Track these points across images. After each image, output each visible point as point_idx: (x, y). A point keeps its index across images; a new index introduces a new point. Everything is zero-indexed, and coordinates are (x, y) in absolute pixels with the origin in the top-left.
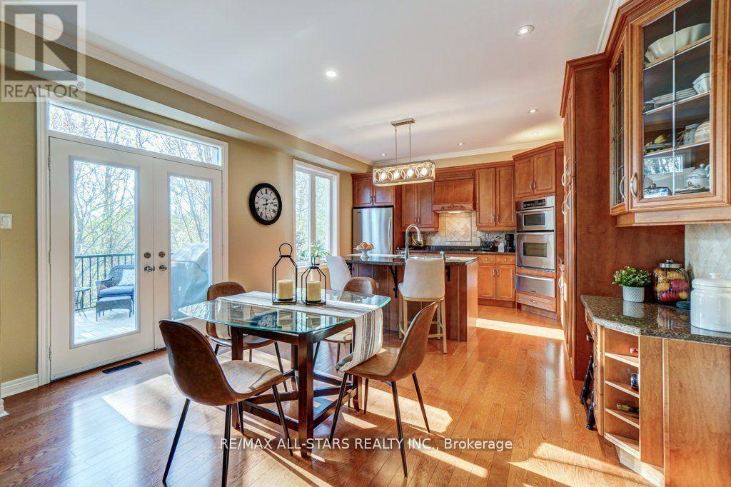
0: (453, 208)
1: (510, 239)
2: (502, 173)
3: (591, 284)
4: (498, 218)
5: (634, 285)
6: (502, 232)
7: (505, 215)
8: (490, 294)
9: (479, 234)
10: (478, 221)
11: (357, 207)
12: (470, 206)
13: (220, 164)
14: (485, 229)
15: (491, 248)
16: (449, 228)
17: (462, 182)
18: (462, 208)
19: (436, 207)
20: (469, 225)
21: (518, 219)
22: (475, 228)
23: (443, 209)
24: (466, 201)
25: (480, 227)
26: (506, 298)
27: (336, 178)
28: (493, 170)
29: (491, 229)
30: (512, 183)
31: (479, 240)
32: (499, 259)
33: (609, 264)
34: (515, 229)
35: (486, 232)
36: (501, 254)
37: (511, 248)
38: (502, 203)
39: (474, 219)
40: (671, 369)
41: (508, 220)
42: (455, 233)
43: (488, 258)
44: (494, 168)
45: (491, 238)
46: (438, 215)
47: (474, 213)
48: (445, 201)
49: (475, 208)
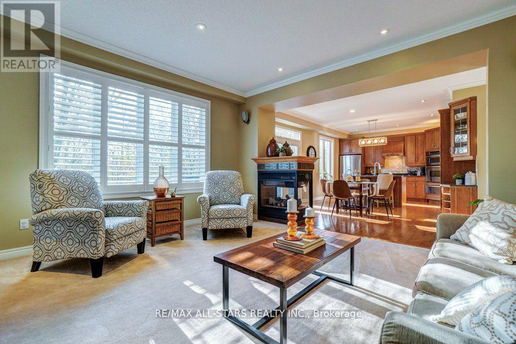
0: (393, 155)
1: (423, 170)
2: (419, 138)
3: (446, 180)
4: (417, 159)
5: (459, 178)
6: (419, 166)
7: (421, 158)
8: (413, 196)
9: (407, 167)
10: (406, 161)
11: (341, 155)
12: (402, 154)
13: (299, 139)
14: (411, 165)
15: (413, 174)
16: (390, 165)
17: (398, 142)
18: (398, 155)
19: (383, 155)
20: (401, 163)
21: (427, 159)
22: (404, 165)
23: (388, 155)
24: (400, 152)
25: (407, 164)
26: (421, 197)
27: (333, 141)
28: (414, 136)
29: (413, 165)
30: (424, 143)
31: (407, 171)
32: (417, 179)
33: (452, 173)
34: (426, 165)
35: (411, 166)
36: (418, 176)
37: (423, 174)
38: (419, 152)
39: (404, 160)
40: (457, 194)
41: (422, 161)
42: (393, 167)
43: (412, 179)
44: (415, 136)
45: (413, 170)
46: (384, 158)
47: (404, 157)
48: (390, 152)
49: (404, 155)
